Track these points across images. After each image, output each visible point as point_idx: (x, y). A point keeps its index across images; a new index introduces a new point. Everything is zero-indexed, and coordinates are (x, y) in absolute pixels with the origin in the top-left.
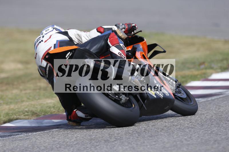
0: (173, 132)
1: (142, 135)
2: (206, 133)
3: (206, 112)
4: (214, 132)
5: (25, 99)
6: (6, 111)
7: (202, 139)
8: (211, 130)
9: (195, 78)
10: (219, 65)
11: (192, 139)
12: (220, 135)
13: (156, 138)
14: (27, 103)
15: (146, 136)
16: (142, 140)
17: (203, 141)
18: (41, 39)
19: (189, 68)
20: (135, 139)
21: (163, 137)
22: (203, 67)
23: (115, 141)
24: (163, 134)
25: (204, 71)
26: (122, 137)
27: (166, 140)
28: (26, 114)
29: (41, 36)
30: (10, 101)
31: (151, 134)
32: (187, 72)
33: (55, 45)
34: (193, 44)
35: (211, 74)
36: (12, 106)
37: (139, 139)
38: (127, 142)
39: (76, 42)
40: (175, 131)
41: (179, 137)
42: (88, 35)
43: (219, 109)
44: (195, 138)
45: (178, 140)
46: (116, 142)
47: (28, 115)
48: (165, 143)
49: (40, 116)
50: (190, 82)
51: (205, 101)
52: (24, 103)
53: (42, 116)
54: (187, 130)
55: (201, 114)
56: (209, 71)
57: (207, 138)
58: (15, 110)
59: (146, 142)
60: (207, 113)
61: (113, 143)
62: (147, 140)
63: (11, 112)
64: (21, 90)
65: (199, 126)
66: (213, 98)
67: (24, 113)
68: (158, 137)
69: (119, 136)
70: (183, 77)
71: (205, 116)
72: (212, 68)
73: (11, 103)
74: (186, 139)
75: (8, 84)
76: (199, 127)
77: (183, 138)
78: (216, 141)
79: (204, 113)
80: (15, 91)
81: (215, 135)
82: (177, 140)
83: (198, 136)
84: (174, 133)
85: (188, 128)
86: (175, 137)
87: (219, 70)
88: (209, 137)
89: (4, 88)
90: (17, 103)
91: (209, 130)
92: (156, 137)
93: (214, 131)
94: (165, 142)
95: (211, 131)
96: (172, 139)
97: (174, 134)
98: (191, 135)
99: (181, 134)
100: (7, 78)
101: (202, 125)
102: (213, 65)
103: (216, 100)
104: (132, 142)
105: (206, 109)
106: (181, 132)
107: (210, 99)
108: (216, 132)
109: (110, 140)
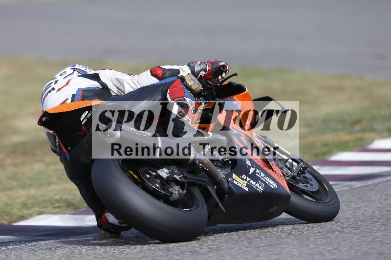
0: (307, 239)
1: (255, 242)
2: (364, 241)
3: (364, 205)
4: (377, 240)
5: (54, 179)
6: (23, 199)
7: (357, 250)
8: (373, 235)
9: (344, 147)
10: (387, 125)
11: (340, 251)
12: (388, 244)
13: (279, 248)
14: (58, 187)
15: (262, 245)
16: (255, 252)
17: (359, 254)
18: (53, 86)
19: (335, 130)
20: (242, 249)
21: (290, 247)
22: (358, 127)
23: (209, 252)
24: (290, 242)
25: (360, 135)
26: (221, 247)
27: (295, 252)
28: (57, 205)
29: (53, 81)
30: (28, 182)
31: (270, 242)
32: (331, 137)
33: (74, 96)
34: (341, 89)
35: (372, 141)
36: (33, 192)
37: (250, 249)
38: (229, 255)
39: (113, 92)
40: (311, 236)
41: (318, 247)
42: (135, 81)
43: (386, 200)
44: (346, 249)
45: (316, 251)
46: (210, 255)
47: (59, 207)
48: (293, 257)
49: (80, 208)
50: (336, 153)
51: (361, 187)
52: (53, 187)
53: (84, 209)
54: (331, 236)
55: (355, 208)
56: (368, 135)
57: (366, 249)
58: (37, 198)
59: (261, 255)
60: (366, 206)
61: (206, 257)
62: (264, 251)
63: (30, 201)
64: (48, 165)
65: (352, 229)
66: (376, 181)
67: (53, 204)
68: (282, 246)
69: (216, 245)
70: (325, 145)
71: (363, 211)
72: (373, 130)
73: (30, 186)
74: (329, 251)
75: (25, 153)
76: (352, 231)
77: (325, 249)
78: (380, 254)
79: (360, 207)
80: (38, 166)
81: (379, 244)
82: (315, 253)
83: (351, 246)
84: (309, 240)
85: (335, 232)
86: (311, 246)
87: (386, 134)
88: (369, 247)
89: (19, 160)
90: (40, 186)
91: (369, 236)
92: (278, 246)
93: (377, 237)
94: (294, 255)
95: (373, 237)
96: (306, 250)
97: (309, 242)
98: (339, 243)
99: (321, 241)
100: (24, 144)
101: (357, 228)
102: (375, 125)
103: (380, 185)
104: (238, 254)
105: (364, 200)
106: (321, 239)
107: (370, 182)
108: (380, 239)
109: (200, 251)
